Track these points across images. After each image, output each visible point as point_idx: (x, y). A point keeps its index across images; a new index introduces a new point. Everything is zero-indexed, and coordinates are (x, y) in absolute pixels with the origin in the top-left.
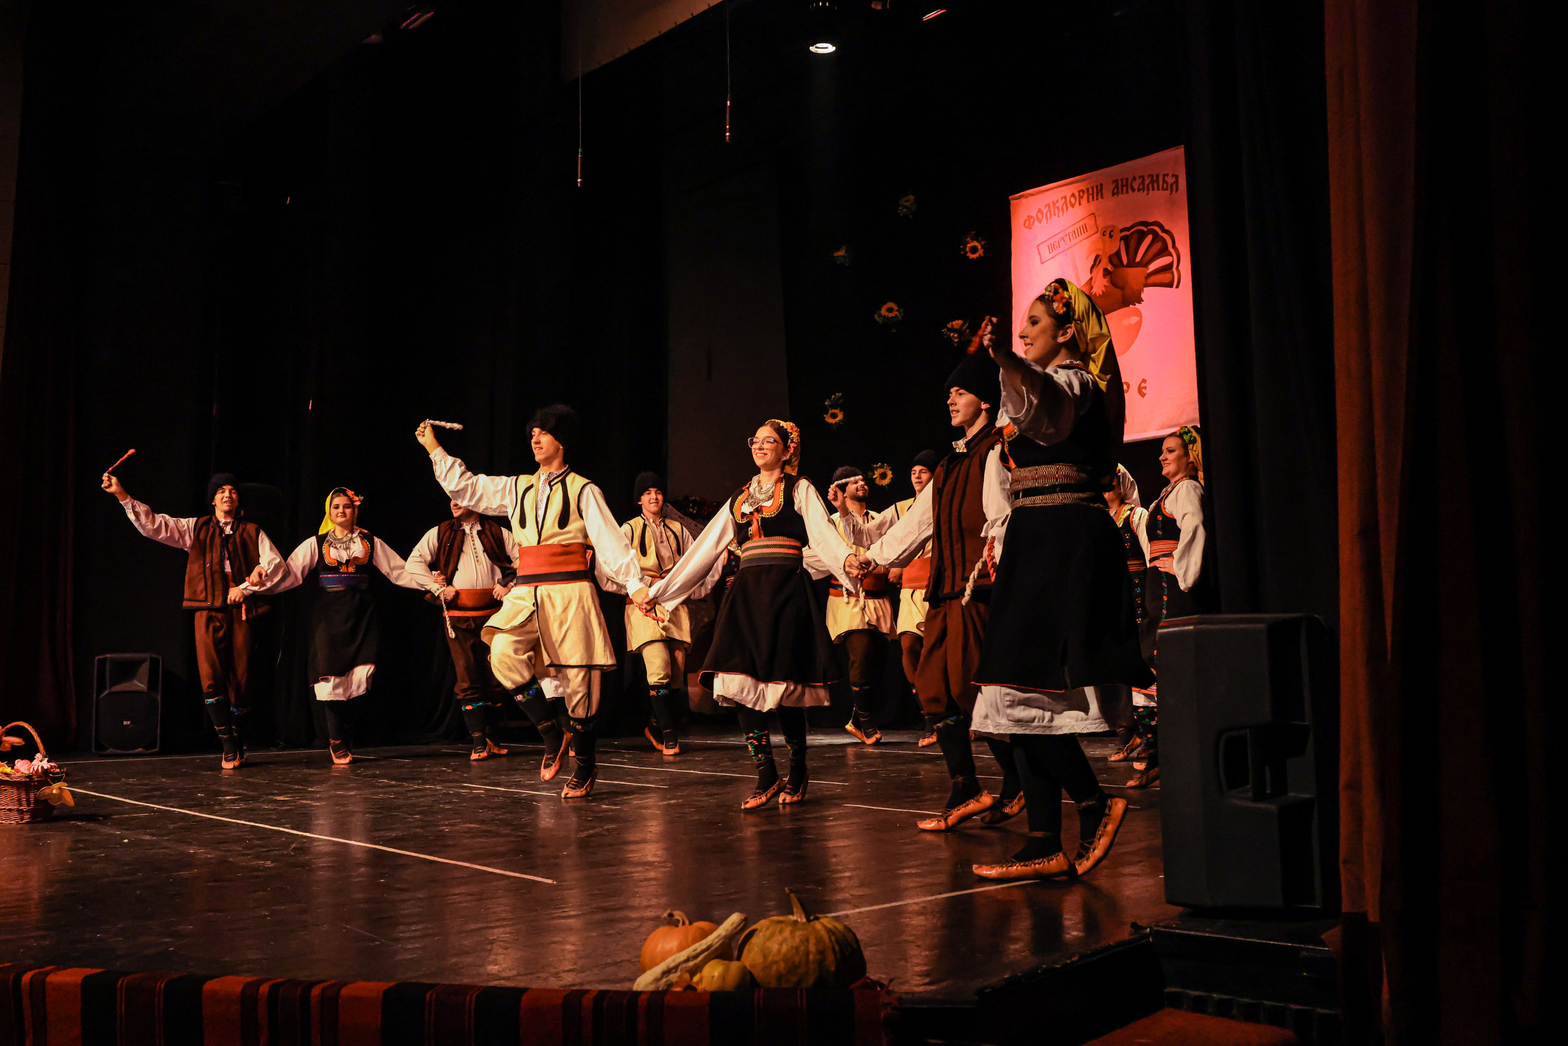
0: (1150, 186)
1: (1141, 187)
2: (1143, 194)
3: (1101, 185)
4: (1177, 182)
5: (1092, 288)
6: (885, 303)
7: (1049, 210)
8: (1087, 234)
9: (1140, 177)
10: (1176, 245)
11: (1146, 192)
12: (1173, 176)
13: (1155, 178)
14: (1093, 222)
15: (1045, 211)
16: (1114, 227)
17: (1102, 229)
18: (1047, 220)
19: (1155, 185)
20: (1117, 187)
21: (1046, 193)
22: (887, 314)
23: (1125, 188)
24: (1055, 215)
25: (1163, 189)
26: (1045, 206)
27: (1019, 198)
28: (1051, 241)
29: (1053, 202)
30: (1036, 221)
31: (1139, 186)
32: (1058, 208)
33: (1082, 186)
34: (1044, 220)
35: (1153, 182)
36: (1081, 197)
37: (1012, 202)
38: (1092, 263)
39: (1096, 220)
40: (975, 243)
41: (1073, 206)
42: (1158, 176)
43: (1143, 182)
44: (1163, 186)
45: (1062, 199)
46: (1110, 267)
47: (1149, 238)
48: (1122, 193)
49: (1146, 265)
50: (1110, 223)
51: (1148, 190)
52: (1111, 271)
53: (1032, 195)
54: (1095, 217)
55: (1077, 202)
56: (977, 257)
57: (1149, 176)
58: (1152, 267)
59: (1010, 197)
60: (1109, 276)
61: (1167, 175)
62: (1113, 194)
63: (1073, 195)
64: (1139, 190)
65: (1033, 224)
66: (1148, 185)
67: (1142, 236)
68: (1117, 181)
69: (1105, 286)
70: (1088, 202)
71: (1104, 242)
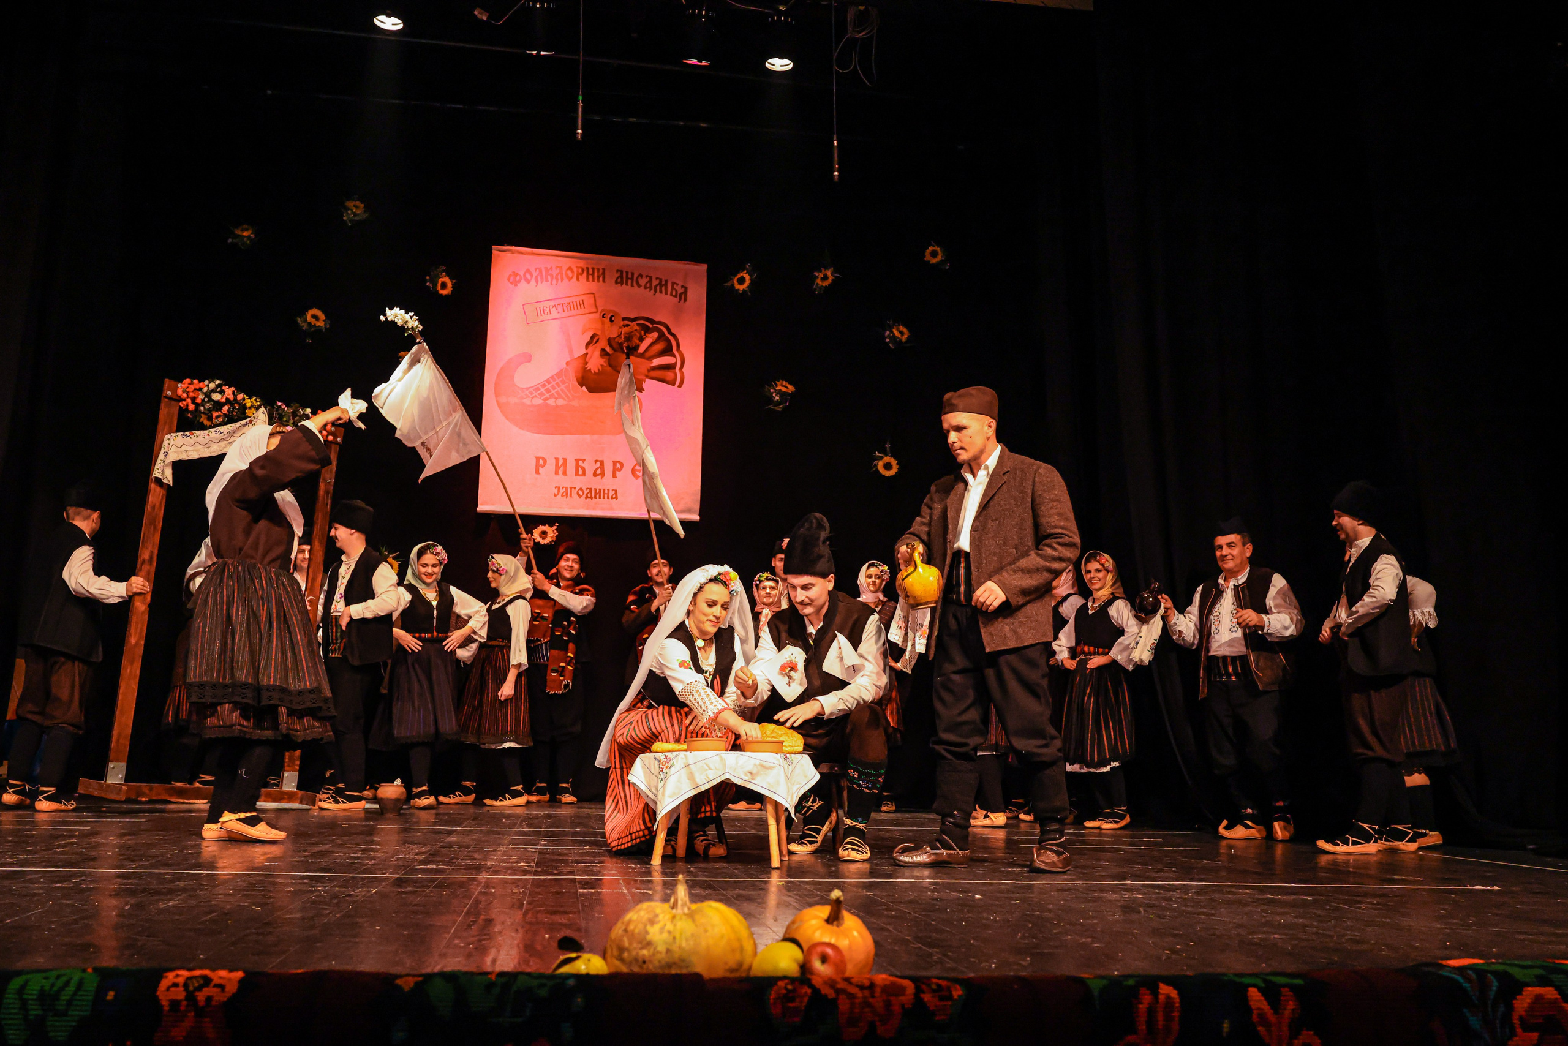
0: (658, 288)
1: (648, 285)
2: (649, 293)
3: (604, 270)
4: (685, 292)
5: (587, 363)
6: (311, 308)
7: (541, 271)
8: (583, 311)
9: (647, 276)
10: (681, 349)
11: (653, 291)
12: (682, 286)
13: (663, 283)
14: (592, 301)
15: (535, 274)
16: (616, 312)
17: (603, 310)
18: (537, 283)
19: (663, 288)
20: (621, 276)
21: (539, 258)
22: (313, 321)
23: (629, 282)
24: (547, 281)
25: (671, 295)
26: (536, 269)
27: (504, 251)
28: (541, 305)
29: (546, 268)
30: (523, 281)
31: (646, 283)
32: (552, 275)
33: (582, 264)
34: (533, 282)
35: (662, 284)
36: (582, 274)
37: (493, 252)
38: (588, 339)
39: (595, 301)
40: (446, 280)
41: (570, 279)
42: (666, 281)
43: (650, 281)
44: (672, 293)
45: (557, 267)
46: (608, 349)
47: (655, 335)
48: (627, 284)
49: (650, 359)
50: (613, 308)
51: (656, 291)
52: (610, 353)
53: (522, 253)
54: (595, 297)
55: (575, 278)
56: (446, 295)
57: (657, 278)
58: (657, 362)
59: (494, 247)
60: (607, 357)
61: (677, 284)
62: (617, 283)
63: (570, 269)
64: (645, 288)
65: (520, 281)
66: (656, 286)
67: (647, 330)
68: (621, 272)
69: (602, 365)
70: (588, 279)
71: (603, 323)
